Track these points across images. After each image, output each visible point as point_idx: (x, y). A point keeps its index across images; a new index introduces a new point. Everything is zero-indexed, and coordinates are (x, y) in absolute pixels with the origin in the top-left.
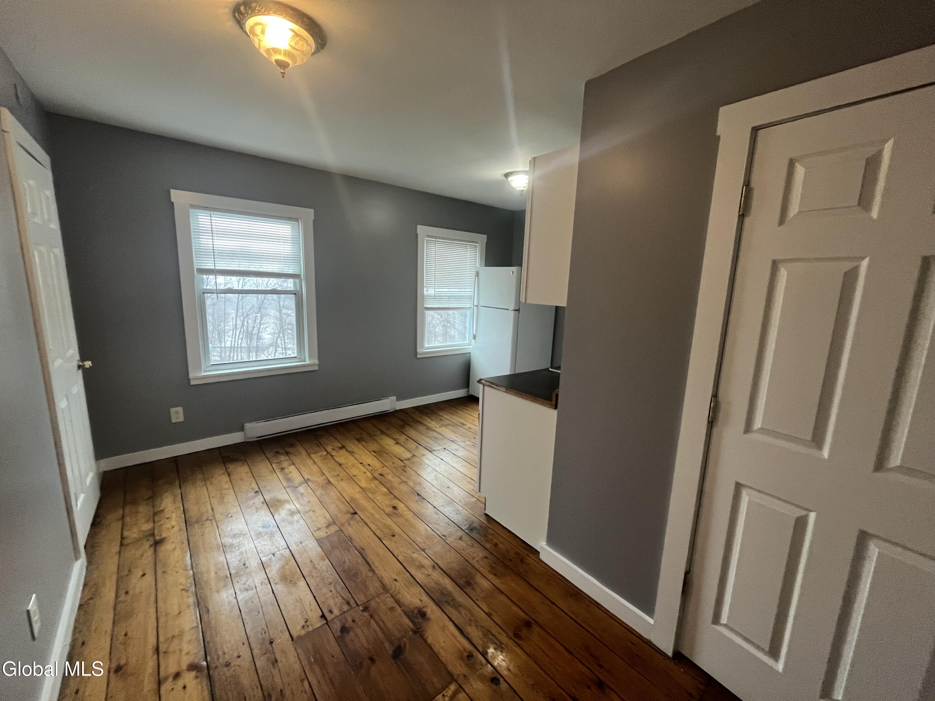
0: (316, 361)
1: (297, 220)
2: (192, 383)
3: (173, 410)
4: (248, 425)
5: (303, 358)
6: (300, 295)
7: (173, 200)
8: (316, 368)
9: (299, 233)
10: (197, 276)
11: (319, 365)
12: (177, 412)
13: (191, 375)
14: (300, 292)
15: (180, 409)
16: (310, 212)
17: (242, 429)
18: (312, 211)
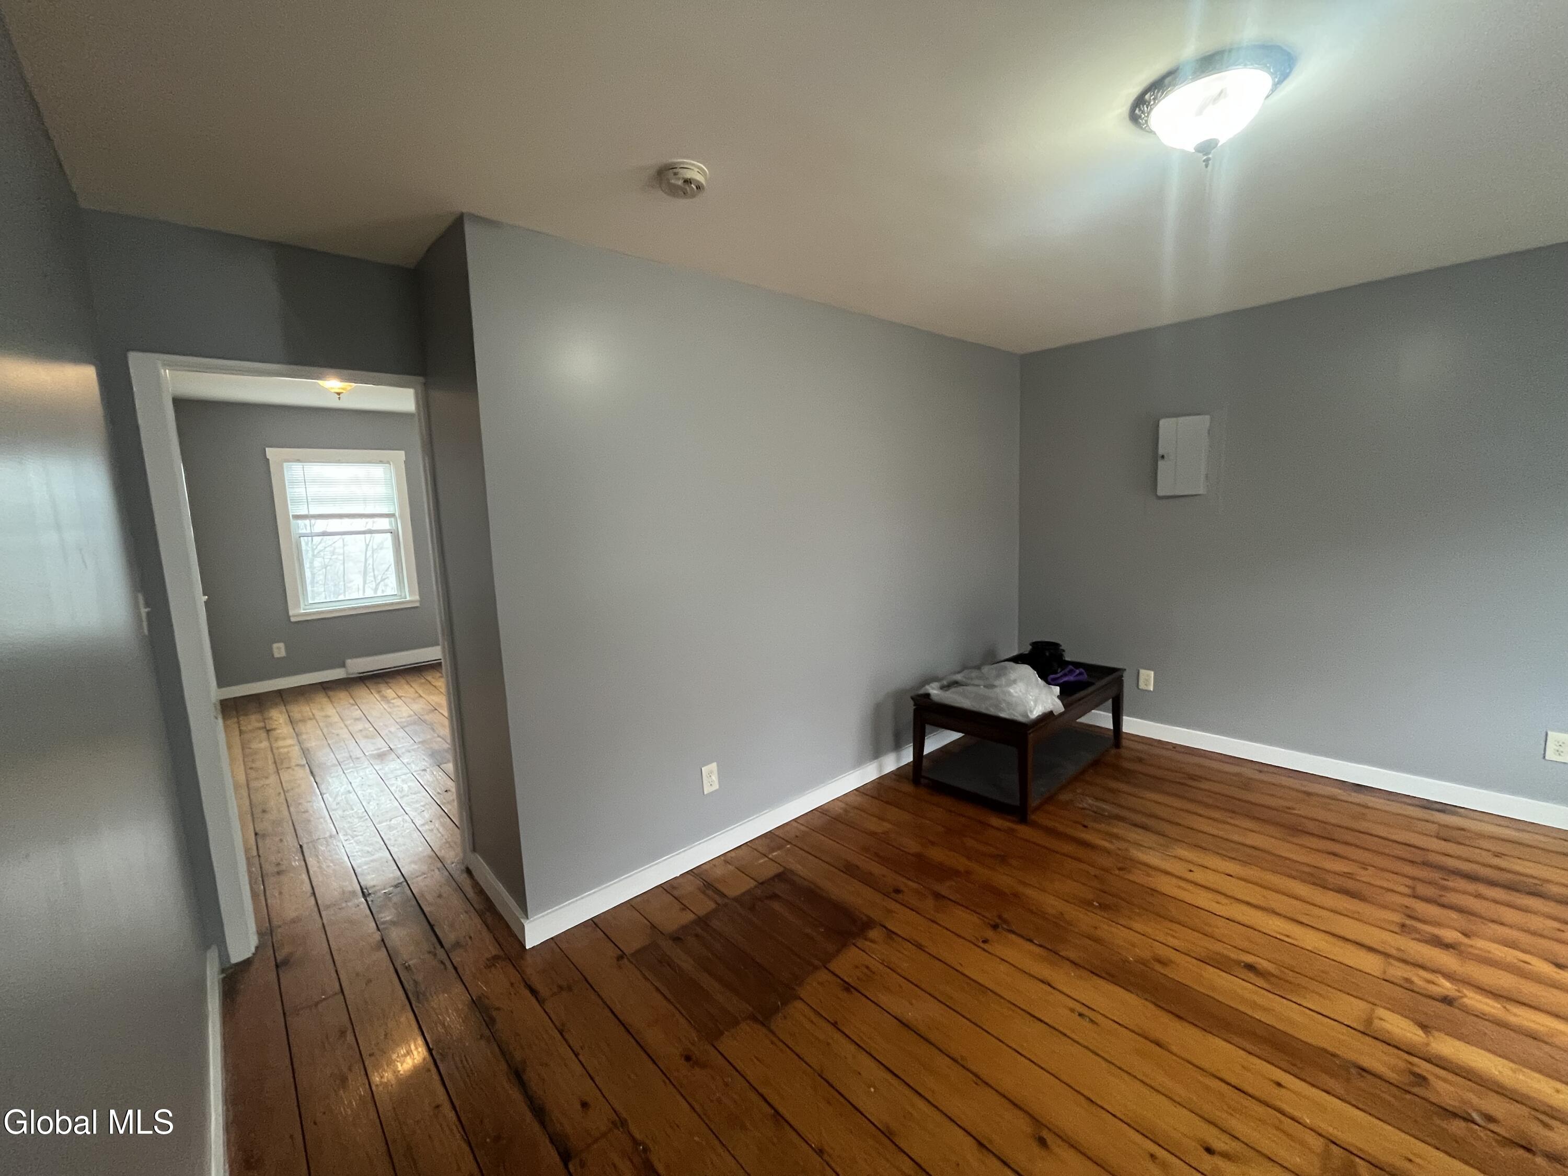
0: (417, 597)
1: (388, 462)
2: (293, 619)
3: (275, 646)
4: (349, 662)
5: (403, 595)
6: (396, 534)
7: (268, 457)
8: (417, 604)
9: (391, 476)
10: (293, 521)
11: (421, 601)
12: (279, 648)
13: (291, 613)
14: (396, 532)
15: (282, 645)
16: (401, 454)
17: (343, 665)
18: (403, 453)
